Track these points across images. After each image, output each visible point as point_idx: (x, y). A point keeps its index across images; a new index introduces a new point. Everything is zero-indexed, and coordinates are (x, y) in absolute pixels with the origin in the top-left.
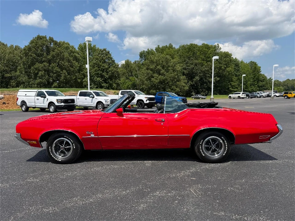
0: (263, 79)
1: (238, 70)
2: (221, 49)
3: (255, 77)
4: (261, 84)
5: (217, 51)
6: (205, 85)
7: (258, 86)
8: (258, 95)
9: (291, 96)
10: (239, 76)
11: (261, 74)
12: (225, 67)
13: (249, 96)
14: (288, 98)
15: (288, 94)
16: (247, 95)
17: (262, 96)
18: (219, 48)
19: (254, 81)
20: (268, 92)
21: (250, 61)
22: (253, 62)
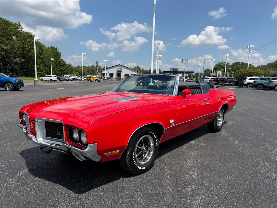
0: (63, 64)
1: (42, 54)
2: (23, 28)
3: (56, 61)
4: (62, 68)
5: (19, 30)
6: (9, 65)
7: (60, 70)
8: (67, 79)
9: (93, 80)
10: (43, 59)
11: (61, 59)
12: (29, 49)
13: (60, 79)
14: (91, 81)
15: (91, 78)
16: (58, 78)
17: (70, 79)
18: (21, 27)
19: (57, 65)
20: (72, 76)
21: (51, 46)
22: (54, 48)
